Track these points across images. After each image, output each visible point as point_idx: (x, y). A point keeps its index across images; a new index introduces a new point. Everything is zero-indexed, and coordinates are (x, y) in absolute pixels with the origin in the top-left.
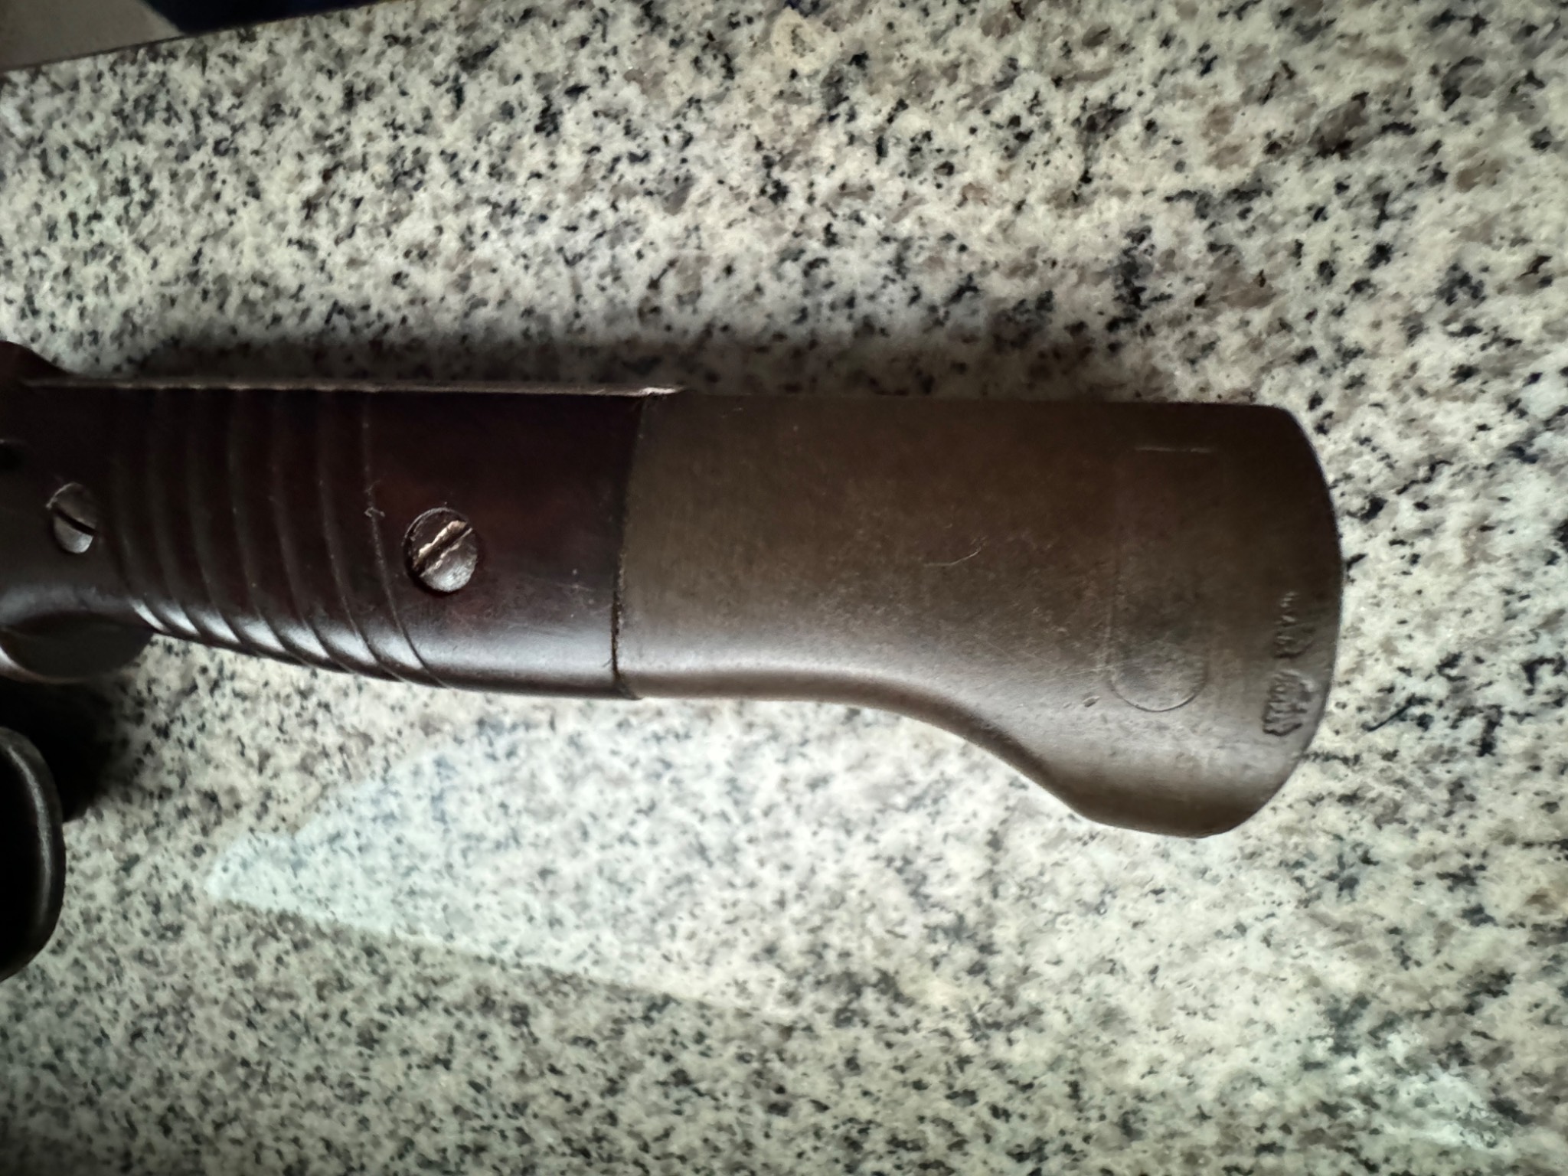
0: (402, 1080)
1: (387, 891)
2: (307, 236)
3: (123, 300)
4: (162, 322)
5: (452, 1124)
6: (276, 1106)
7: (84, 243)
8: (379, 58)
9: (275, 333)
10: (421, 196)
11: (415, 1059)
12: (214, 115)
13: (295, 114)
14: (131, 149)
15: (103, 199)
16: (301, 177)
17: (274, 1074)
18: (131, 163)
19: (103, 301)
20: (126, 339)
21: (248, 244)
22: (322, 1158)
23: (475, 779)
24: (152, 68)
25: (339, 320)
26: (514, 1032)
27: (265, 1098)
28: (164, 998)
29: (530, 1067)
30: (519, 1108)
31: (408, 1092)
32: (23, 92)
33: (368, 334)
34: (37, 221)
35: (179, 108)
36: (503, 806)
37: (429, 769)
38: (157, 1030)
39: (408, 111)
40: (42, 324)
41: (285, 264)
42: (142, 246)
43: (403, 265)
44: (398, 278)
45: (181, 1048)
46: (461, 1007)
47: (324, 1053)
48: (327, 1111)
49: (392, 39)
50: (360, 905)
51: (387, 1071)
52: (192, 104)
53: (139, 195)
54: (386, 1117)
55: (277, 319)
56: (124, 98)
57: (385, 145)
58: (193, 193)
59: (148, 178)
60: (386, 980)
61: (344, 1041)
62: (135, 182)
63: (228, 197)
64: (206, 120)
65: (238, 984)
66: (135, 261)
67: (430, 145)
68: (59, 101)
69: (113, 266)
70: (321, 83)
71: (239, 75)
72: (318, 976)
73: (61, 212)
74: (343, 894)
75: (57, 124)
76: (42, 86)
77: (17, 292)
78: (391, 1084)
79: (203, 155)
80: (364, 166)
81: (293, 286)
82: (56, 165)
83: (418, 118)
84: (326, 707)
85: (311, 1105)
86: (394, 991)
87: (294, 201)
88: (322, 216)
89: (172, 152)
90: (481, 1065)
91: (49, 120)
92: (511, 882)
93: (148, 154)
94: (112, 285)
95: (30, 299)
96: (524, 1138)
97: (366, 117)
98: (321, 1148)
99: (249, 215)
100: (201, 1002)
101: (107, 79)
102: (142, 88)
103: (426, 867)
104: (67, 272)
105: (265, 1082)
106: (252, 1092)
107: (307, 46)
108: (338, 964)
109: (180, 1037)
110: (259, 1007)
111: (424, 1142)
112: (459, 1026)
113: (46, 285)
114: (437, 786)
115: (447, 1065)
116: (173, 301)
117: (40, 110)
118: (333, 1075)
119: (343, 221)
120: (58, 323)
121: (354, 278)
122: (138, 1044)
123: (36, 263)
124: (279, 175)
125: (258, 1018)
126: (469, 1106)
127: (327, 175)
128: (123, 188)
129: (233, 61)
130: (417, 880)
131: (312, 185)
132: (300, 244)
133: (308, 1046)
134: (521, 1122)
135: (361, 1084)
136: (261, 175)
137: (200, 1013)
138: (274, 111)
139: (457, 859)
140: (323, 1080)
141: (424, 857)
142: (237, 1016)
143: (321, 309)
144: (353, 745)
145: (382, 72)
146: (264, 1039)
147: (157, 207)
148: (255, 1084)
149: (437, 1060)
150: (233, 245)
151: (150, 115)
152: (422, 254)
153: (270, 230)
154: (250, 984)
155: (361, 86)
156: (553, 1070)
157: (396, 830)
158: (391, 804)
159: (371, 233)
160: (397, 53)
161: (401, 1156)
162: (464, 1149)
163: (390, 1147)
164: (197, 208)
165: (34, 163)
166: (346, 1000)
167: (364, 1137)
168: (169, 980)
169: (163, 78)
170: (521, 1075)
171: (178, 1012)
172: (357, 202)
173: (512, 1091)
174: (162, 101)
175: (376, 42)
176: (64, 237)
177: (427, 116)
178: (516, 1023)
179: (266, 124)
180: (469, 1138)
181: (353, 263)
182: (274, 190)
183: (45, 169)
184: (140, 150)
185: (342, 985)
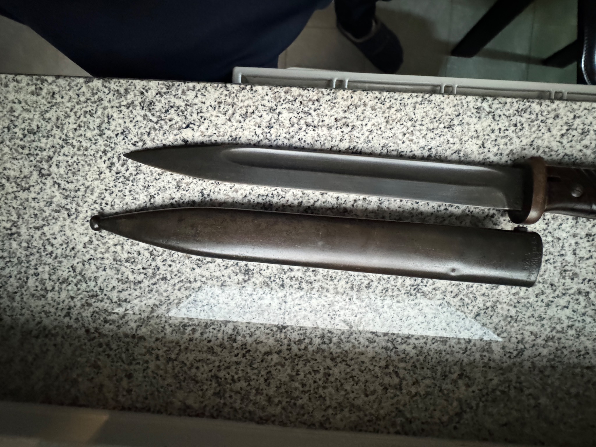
0: (555, 313)
1: (559, 271)
2: (561, 140)
3: (510, 148)
4: (521, 153)
5: (566, 321)
6: (518, 326)
7: (502, 134)
8: (582, 111)
9: (551, 158)
10: (588, 137)
11: (559, 308)
12: (542, 115)
13: (562, 118)
14: (519, 118)
15: (509, 127)
16: (561, 130)
17: (519, 319)
18: (518, 121)
19: (505, 147)
20: (510, 156)
21: (546, 140)
22: (529, 336)
23: (584, 245)
24: (528, 104)
25: (566, 157)
26: (584, 298)
27: (515, 325)
28: (488, 304)
29: (588, 305)
30: (584, 314)
31: (556, 316)
32: (490, 102)
33: (573, 160)
34: (489, 129)
35: (533, 112)
36: (590, 251)
37: (573, 244)
38: (485, 313)
39: (587, 122)
40: (486, 150)
41: (555, 145)
42: (519, 137)
43: (582, 148)
44: (581, 151)
45: (491, 316)
46: (574, 294)
47: (535, 310)
48: (533, 324)
49: (586, 109)
50: (551, 275)
51: (552, 311)
52: (537, 112)
53: (519, 127)
54: (549, 324)
55: (551, 155)
56: (519, 108)
57: (581, 126)
58: (534, 129)
59: (522, 124)
60: (555, 291)
61: (541, 306)
62: (519, 125)
63: (543, 131)
64: (539, 116)
65: (512, 297)
66: (515, 140)
67: (591, 128)
68: (500, 105)
69: (509, 140)
70: (569, 114)
71: (549, 109)
72: (536, 292)
73: (497, 128)
74: (547, 273)
75: (499, 110)
76: (496, 101)
77: (480, 143)
78: (552, 314)
79: (539, 122)
80: (576, 129)
81: (556, 149)
82: (497, 118)
83: (589, 123)
84: (550, 233)
85: (529, 324)
86: (557, 293)
87: (559, 134)
88: (565, 137)
89: (530, 120)
90: (576, 307)
91: (497, 109)
92: (589, 266)
93: (523, 120)
94: (508, 144)
95: (483, 144)
96: (584, 321)
97: (578, 121)
98: (529, 334)
99: (547, 135)
100: (500, 303)
101: (515, 104)
102: (524, 107)
103: (569, 265)
104: (496, 140)
105: (516, 321)
106: (511, 324)
107: (566, 106)
108: (543, 289)
109: (492, 314)
110: (518, 302)
111: (559, 327)
112: (572, 298)
113: (489, 142)
114: (575, 247)
115: (567, 307)
116: (525, 149)
117: (495, 106)
118: (536, 315)
119: (570, 139)
120: (491, 150)
121: (571, 149)
122: (478, 318)
123: (487, 137)
124: (556, 128)
125: (517, 305)
126: (571, 316)
127: (567, 130)
128: (516, 125)
129: (548, 106)
130: (567, 268)
131: (564, 132)
132: (559, 142)
133: (531, 309)
134: (584, 318)
135: (544, 316)
136: (552, 128)
137: (499, 306)
138: (557, 117)
139: (577, 262)
140: (533, 317)
141: (569, 263)
142: (511, 305)
143: (562, 155)
144: (555, 240)
145: (583, 114)
146: (518, 309)
147: (524, 130)
148: (513, 322)
149: (565, 307)
150: (542, 140)
151: (525, 112)
152: (586, 147)
153: (552, 139)
154: (517, 297)
155: (577, 115)
156: (593, 305)
157: (563, 257)
158: (563, 252)
159: (576, 141)
160: (586, 111)
161: (551, 331)
162: (569, 326)
163: (549, 330)
164: (534, 132)
165: (491, 116)
166: (543, 297)
167: (542, 329)
168: (491, 299)
169: (530, 106)
170: (585, 307)
171: (492, 307)
172: (574, 136)
173: (583, 311)
174: (529, 110)
175: (582, 108)
176: (497, 132)
177: (591, 123)
178: (586, 296)
179: (554, 118)
180: (570, 323)
181: (571, 147)
182: (554, 131)
183: (494, 118)
184: (521, 119)
185: (543, 293)
